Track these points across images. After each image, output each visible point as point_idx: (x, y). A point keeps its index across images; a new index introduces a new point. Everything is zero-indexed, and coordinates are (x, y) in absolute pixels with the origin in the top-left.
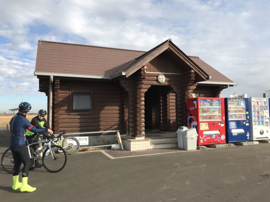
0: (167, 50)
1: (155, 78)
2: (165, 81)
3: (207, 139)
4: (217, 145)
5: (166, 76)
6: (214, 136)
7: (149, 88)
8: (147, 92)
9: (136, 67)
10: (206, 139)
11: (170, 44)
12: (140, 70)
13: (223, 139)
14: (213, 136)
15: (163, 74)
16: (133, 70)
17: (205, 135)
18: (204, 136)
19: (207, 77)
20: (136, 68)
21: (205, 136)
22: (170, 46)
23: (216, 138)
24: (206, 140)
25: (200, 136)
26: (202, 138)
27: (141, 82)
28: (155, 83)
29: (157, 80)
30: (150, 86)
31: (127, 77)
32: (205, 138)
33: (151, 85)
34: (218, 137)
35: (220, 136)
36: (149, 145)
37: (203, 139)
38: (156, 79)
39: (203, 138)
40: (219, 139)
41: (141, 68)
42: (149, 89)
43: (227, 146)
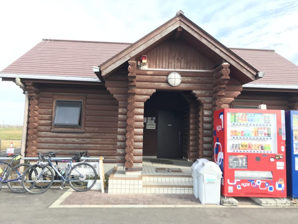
0: (177, 29)
1: (163, 79)
2: (181, 83)
3: (242, 187)
4: (263, 201)
5: (182, 74)
6: (259, 183)
7: (152, 93)
8: (148, 100)
9: (118, 59)
10: (240, 186)
11: (181, 20)
12: (126, 64)
13: (280, 189)
14: (257, 181)
15: (178, 72)
16: (114, 63)
17: (238, 178)
18: (236, 181)
19: (255, 74)
20: (119, 61)
21: (239, 180)
22: (182, 23)
23: (263, 185)
24: (240, 188)
25: (228, 181)
26: (232, 184)
27: (131, 84)
28: (163, 85)
29: (167, 82)
30: (154, 91)
31: (104, 75)
32: (238, 183)
33: (156, 90)
34: (267, 184)
35: (272, 182)
36: (141, 187)
37: (235, 187)
38: (166, 79)
39: (235, 183)
40: (271, 189)
41: (129, 60)
42: (153, 96)
43: (287, 205)
